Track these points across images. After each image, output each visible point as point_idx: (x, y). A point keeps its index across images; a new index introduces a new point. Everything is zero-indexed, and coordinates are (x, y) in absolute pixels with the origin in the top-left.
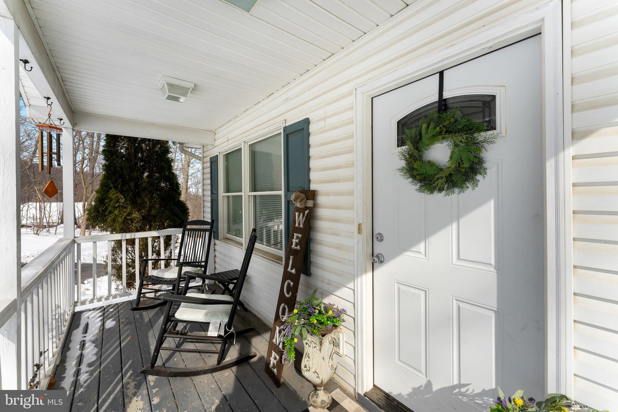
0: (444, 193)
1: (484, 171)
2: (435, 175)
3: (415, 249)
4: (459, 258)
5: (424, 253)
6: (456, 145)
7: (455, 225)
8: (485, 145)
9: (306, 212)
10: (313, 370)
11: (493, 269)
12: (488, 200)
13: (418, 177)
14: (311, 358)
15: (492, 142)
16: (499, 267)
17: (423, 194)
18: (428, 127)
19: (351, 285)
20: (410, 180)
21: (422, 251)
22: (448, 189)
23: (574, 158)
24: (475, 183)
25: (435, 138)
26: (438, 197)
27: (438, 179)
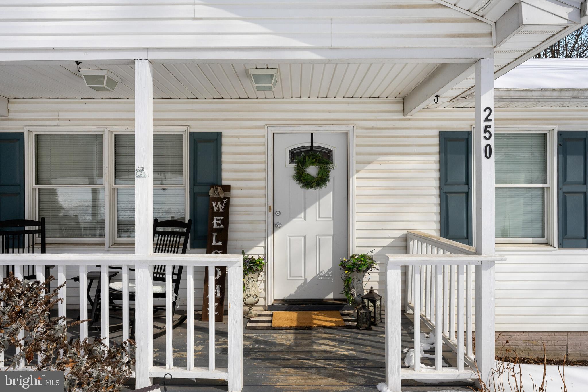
0: (313, 189)
1: (329, 180)
2: (312, 180)
3: (299, 216)
4: (319, 217)
5: (303, 218)
6: (321, 168)
7: (317, 203)
8: (331, 170)
9: (225, 201)
10: (253, 294)
11: (331, 219)
12: (330, 192)
13: (303, 181)
14: (251, 289)
15: (333, 169)
16: (333, 219)
17: (303, 189)
18: (309, 158)
19: (262, 244)
20: (298, 182)
21: (303, 217)
22: (315, 187)
23: (356, 178)
24: (326, 184)
25: (312, 164)
26: (311, 190)
27: (313, 182)
